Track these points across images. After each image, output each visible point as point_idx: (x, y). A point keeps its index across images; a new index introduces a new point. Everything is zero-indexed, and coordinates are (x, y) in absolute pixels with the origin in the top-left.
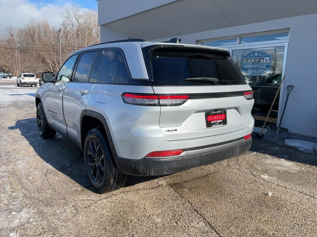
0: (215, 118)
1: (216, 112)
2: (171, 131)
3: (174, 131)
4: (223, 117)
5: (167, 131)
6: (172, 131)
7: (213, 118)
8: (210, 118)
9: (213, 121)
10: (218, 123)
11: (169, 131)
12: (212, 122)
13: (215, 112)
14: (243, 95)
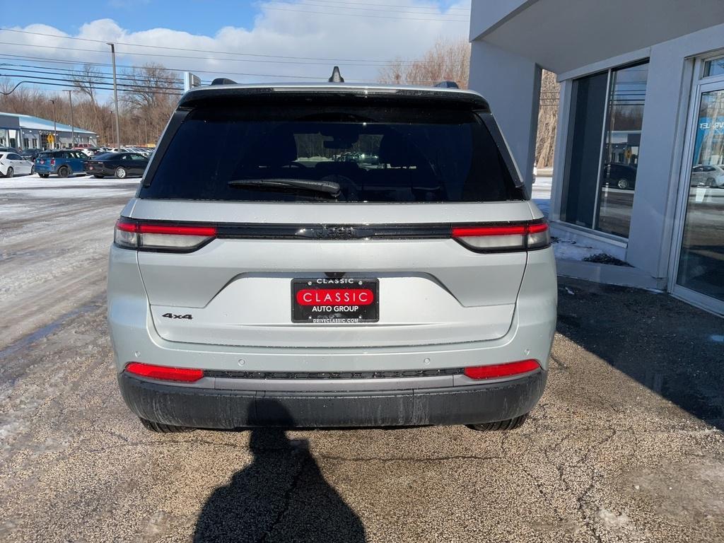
0: (328, 297)
1: (331, 281)
2: (176, 317)
3: (184, 317)
4: (363, 297)
5: (164, 316)
6: (179, 317)
7: (322, 297)
8: (308, 297)
9: (319, 305)
10: (341, 312)
11: (170, 316)
12: (314, 309)
13: (329, 279)
14: (451, 237)
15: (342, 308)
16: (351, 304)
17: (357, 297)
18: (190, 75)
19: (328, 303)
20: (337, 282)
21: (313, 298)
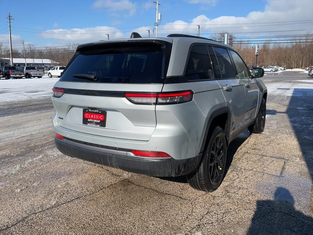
0: (92, 116)
3: (62, 119)
4: (101, 117)
7: (91, 116)
9: (90, 119)
11: (60, 118)
13: (92, 110)
14: (125, 97)
15: (95, 121)
16: (98, 119)
17: (100, 117)
18: (228, 35)
19: (92, 118)
20: (94, 111)
21: (88, 116)
